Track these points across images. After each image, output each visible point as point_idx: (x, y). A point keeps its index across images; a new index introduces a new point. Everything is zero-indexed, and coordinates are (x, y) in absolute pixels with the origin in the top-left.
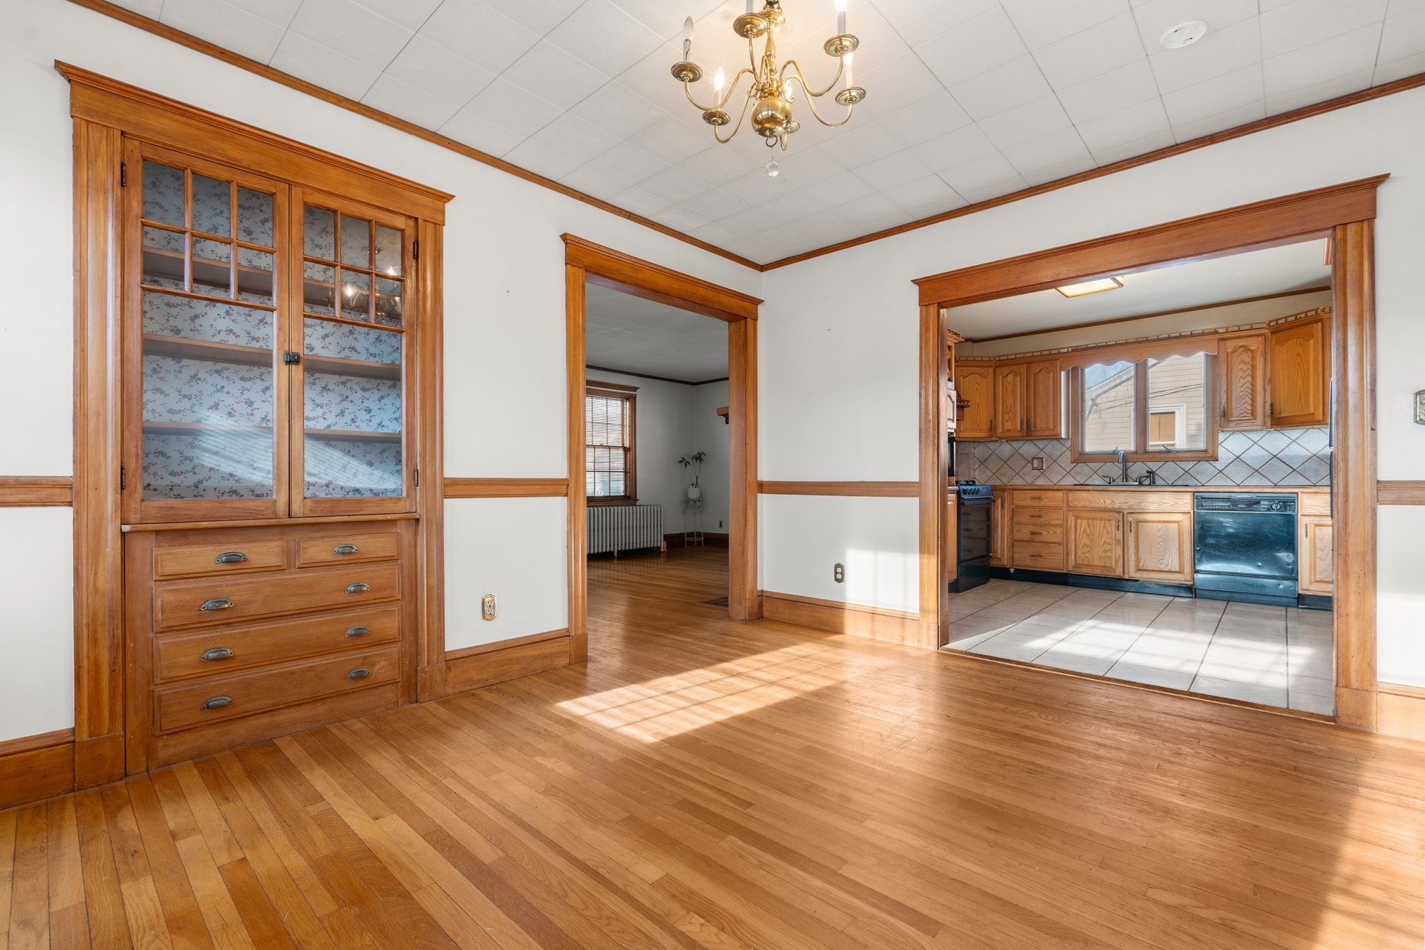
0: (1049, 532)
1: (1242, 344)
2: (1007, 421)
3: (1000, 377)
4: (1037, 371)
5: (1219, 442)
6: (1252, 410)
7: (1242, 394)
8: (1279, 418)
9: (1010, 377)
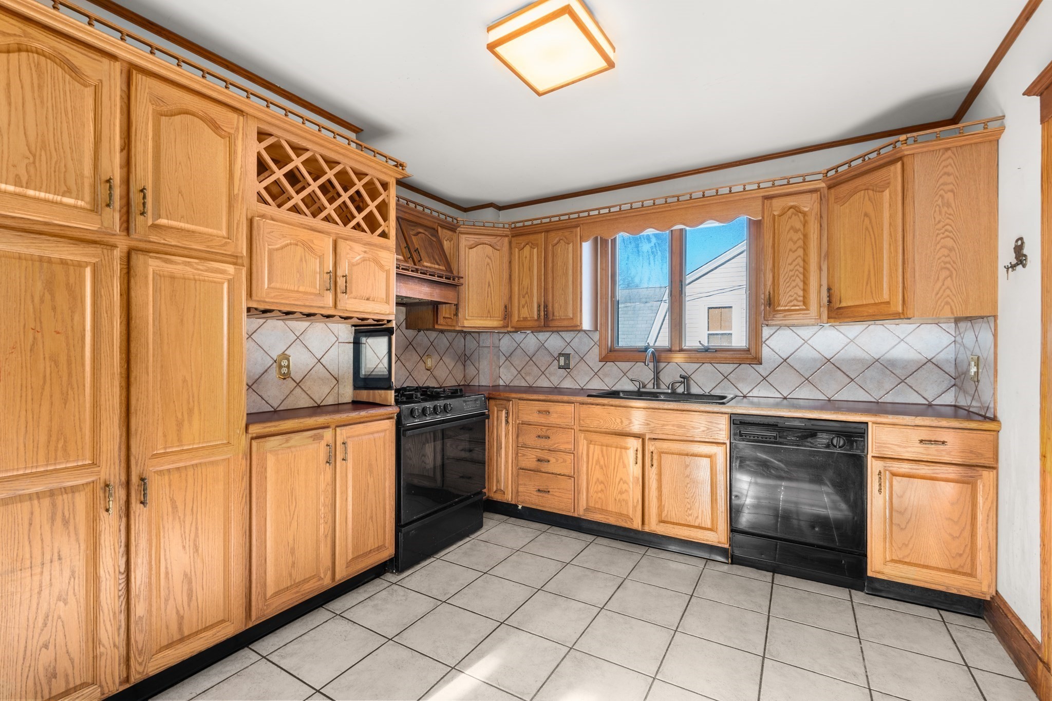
0: (557, 460)
1: (792, 204)
2: (523, 307)
3: (517, 250)
4: (555, 242)
5: (764, 340)
6: (804, 297)
7: (791, 273)
8: (839, 308)
9: (528, 248)
